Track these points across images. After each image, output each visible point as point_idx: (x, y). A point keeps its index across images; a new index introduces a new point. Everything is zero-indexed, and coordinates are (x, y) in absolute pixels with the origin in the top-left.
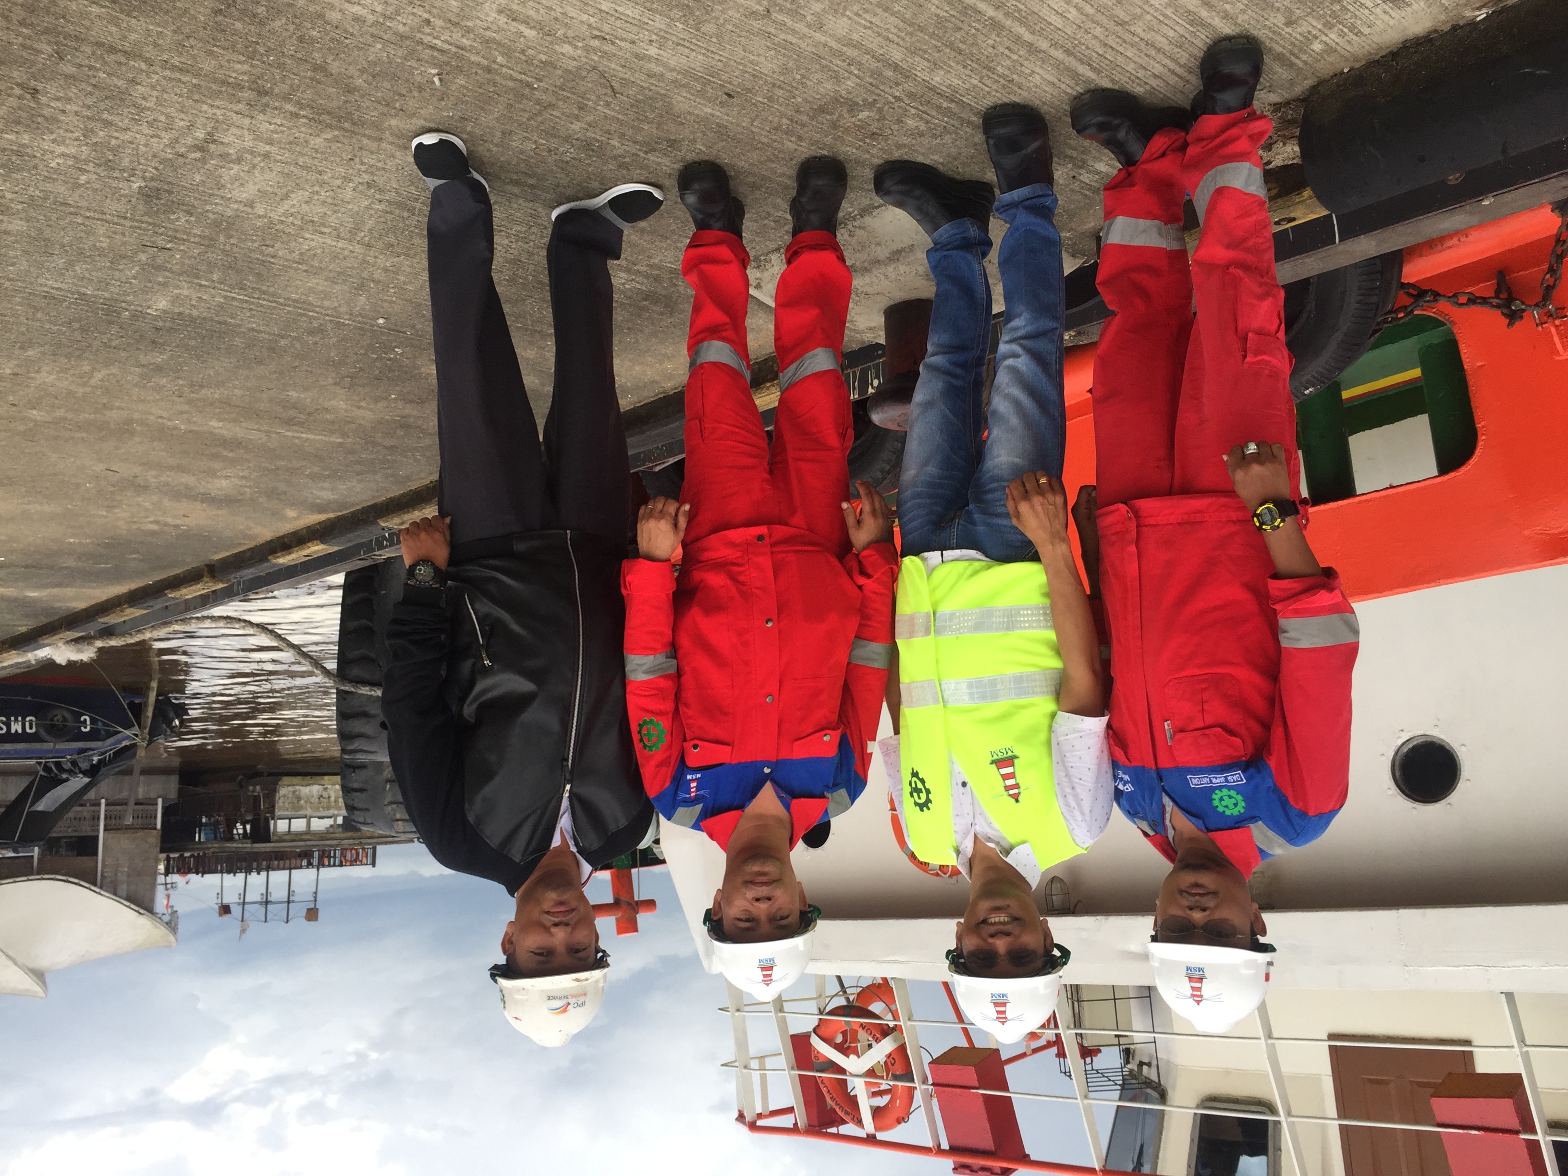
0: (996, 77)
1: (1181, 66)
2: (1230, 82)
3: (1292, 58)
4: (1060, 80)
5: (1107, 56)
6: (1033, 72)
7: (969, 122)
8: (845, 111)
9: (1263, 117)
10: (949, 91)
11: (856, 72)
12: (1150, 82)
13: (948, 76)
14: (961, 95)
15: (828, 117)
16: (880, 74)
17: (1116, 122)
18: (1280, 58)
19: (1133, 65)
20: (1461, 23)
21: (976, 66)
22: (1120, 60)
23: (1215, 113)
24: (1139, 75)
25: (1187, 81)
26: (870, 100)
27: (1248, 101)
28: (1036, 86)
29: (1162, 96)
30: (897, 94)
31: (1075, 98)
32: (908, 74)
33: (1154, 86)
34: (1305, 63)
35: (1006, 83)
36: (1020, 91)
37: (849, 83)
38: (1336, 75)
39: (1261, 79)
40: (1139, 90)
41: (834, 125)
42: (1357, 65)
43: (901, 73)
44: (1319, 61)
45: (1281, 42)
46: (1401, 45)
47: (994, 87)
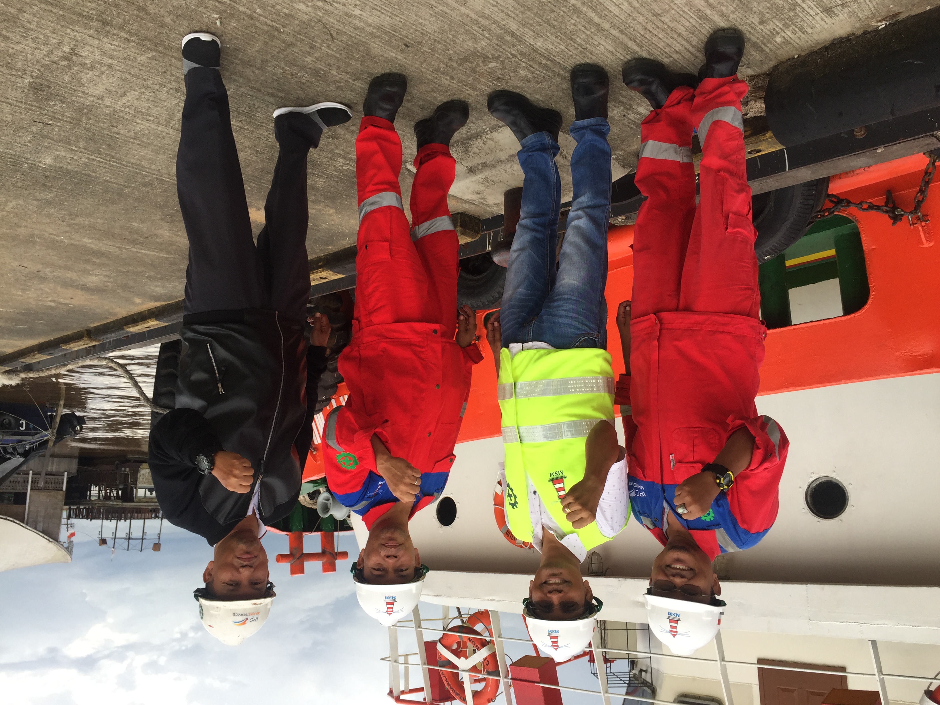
0: (576, 46)
1: (693, 47)
2: (722, 58)
3: (763, 46)
4: (616, 51)
5: (646, 36)
6: (600, 44)
7: (559, 75)
8: (481, 61)
9: (743, 81)
10: (546, 52)
11: (487, 35)
12: (673, 56)
13: (546, 43)
14: (554, 56)
15: (470, 65)
16: (503, 38)
17: (651, 79)
18: (755, 45)
19: (662, 44)
20: (869, 30)
21: (563, 37)
22: (655, 39)
23: (712, 77)
24: (666, 51)
25: (697, 57)
26: (497, 55)
27: (733, 71)
28: (602, 53)
29: (680, 66)
30: (514, 52)
31: (626, 63)
32: (520, 39)
33: (676, 58)
34: (771, 50)
35: (583, 50)
36: (591, 56)
37: (482, 42)
38: (789, 59)
39: (742, 59)
40: (666, 61)
41: (473, 71)
42: (803, 54)
43: (516, 38)
44: (779, 49)
45: (756, 35)
46: (831, 42)
47: (575, 52)
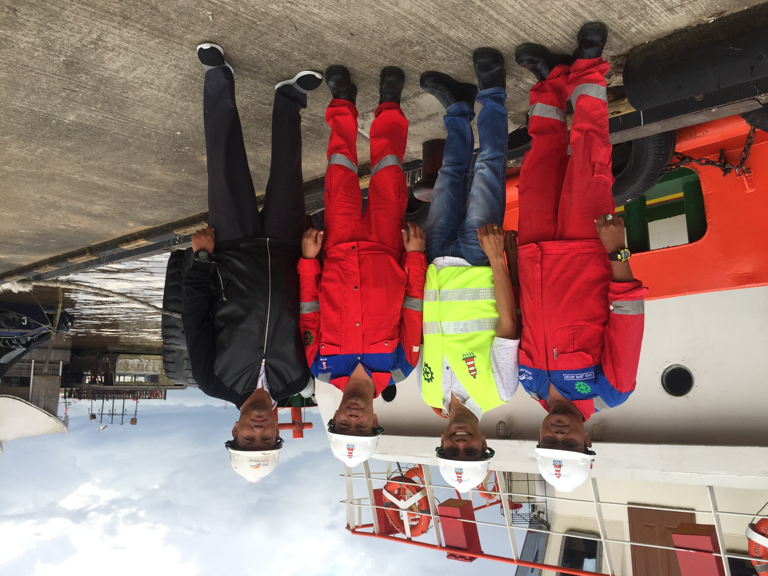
0: (480, 34)
1: (569, 35)
2: (591, 44)
3: (622, 35)
4: (511, 38)
5: (533, 28)
6: (498, 33)
7: (466, 55)
8: (407, 46)
9: (606, 62)
10: (457, 39)
11: (413, 27)
12: (554, 42)
13: (457, 32)
14: (463, 42)
15: (399, 48)
16: (425, 29)
17: (537, 59)
18: (615, 34)
19: (545, 33)
20: (702, 24)
21: (470, 28)
22: (540, 30)
23: (583, 58)
24: (549, 38)
25: (571, 43)
26: (420, 41)
27: (599, 54)
28: (499, 40)
29: (559, 49)
30: (433, 39)
31: (518, 47)
32: (438, 30)
33: (556, 44)
34: (628, 38)
35: (485, 38)
36: (491, 42)
37: (409, 32)
38: (642, 44)
39: (606, 44)
40: (548, 45)
41: (402, 52)
42: (652, 40)
43: (435, 29)
44: (634, 37)
45: (616, 27)
46: (673, 32)
47: (479, 39)
